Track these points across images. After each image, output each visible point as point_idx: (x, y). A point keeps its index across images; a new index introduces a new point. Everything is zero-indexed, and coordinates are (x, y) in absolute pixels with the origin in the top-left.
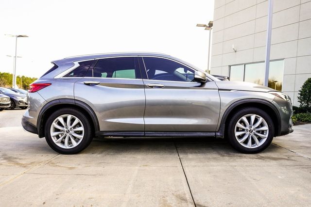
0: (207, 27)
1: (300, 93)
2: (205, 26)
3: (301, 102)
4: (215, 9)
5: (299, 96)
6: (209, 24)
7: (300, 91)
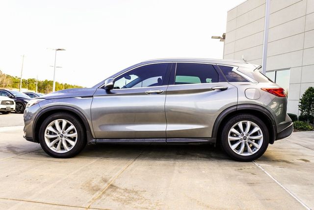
0: (221, 38)
1: (300, 101)
2: (219, 38)
3: (302, 111)
4: (227, 22)
5: (300, 104)
6: (223, 36)
7: (301, 100)
